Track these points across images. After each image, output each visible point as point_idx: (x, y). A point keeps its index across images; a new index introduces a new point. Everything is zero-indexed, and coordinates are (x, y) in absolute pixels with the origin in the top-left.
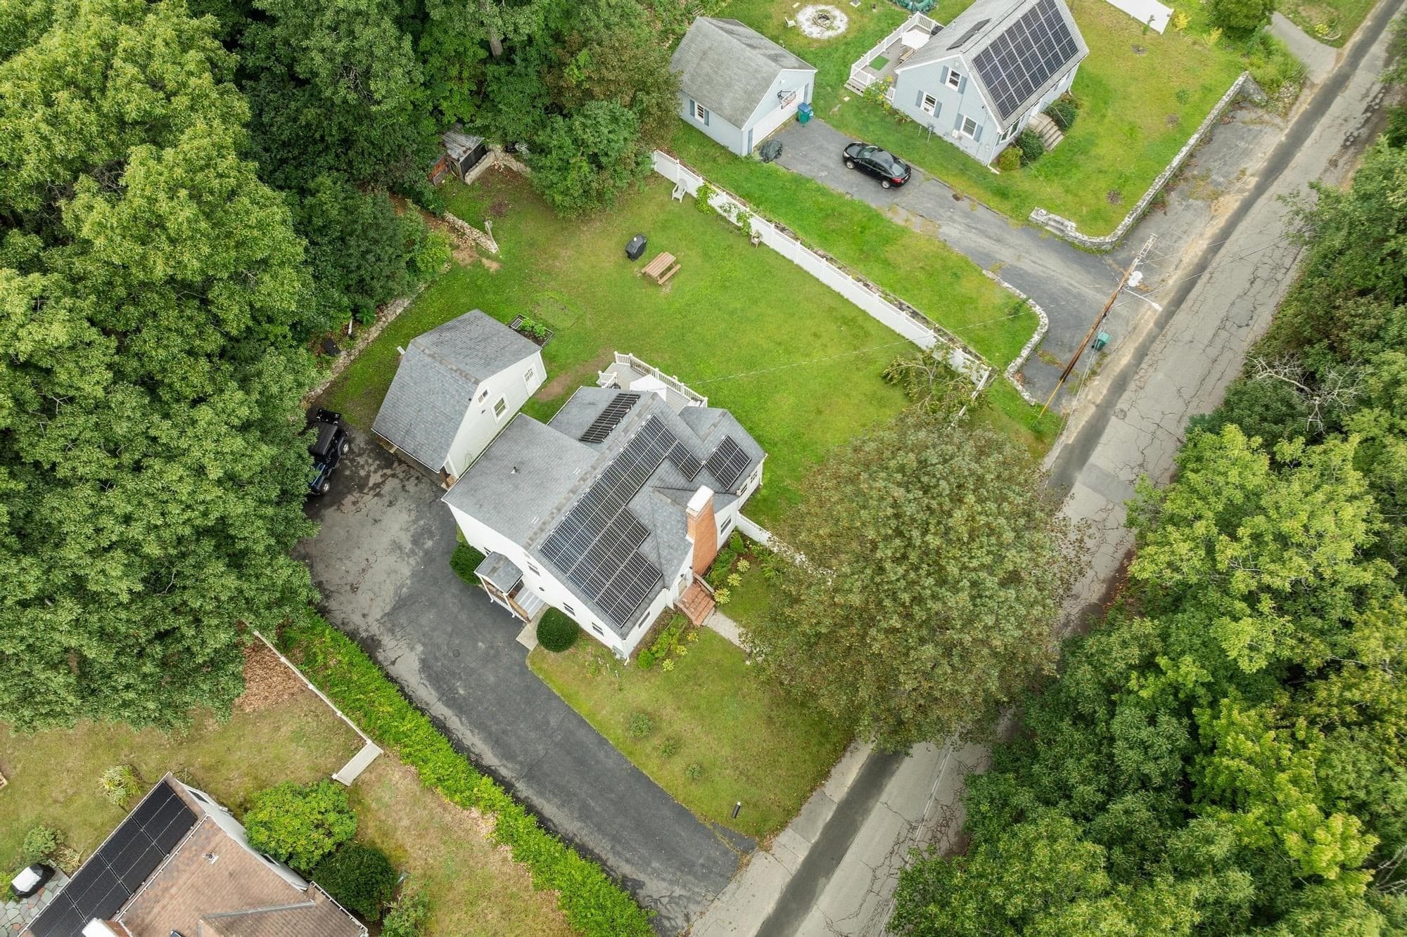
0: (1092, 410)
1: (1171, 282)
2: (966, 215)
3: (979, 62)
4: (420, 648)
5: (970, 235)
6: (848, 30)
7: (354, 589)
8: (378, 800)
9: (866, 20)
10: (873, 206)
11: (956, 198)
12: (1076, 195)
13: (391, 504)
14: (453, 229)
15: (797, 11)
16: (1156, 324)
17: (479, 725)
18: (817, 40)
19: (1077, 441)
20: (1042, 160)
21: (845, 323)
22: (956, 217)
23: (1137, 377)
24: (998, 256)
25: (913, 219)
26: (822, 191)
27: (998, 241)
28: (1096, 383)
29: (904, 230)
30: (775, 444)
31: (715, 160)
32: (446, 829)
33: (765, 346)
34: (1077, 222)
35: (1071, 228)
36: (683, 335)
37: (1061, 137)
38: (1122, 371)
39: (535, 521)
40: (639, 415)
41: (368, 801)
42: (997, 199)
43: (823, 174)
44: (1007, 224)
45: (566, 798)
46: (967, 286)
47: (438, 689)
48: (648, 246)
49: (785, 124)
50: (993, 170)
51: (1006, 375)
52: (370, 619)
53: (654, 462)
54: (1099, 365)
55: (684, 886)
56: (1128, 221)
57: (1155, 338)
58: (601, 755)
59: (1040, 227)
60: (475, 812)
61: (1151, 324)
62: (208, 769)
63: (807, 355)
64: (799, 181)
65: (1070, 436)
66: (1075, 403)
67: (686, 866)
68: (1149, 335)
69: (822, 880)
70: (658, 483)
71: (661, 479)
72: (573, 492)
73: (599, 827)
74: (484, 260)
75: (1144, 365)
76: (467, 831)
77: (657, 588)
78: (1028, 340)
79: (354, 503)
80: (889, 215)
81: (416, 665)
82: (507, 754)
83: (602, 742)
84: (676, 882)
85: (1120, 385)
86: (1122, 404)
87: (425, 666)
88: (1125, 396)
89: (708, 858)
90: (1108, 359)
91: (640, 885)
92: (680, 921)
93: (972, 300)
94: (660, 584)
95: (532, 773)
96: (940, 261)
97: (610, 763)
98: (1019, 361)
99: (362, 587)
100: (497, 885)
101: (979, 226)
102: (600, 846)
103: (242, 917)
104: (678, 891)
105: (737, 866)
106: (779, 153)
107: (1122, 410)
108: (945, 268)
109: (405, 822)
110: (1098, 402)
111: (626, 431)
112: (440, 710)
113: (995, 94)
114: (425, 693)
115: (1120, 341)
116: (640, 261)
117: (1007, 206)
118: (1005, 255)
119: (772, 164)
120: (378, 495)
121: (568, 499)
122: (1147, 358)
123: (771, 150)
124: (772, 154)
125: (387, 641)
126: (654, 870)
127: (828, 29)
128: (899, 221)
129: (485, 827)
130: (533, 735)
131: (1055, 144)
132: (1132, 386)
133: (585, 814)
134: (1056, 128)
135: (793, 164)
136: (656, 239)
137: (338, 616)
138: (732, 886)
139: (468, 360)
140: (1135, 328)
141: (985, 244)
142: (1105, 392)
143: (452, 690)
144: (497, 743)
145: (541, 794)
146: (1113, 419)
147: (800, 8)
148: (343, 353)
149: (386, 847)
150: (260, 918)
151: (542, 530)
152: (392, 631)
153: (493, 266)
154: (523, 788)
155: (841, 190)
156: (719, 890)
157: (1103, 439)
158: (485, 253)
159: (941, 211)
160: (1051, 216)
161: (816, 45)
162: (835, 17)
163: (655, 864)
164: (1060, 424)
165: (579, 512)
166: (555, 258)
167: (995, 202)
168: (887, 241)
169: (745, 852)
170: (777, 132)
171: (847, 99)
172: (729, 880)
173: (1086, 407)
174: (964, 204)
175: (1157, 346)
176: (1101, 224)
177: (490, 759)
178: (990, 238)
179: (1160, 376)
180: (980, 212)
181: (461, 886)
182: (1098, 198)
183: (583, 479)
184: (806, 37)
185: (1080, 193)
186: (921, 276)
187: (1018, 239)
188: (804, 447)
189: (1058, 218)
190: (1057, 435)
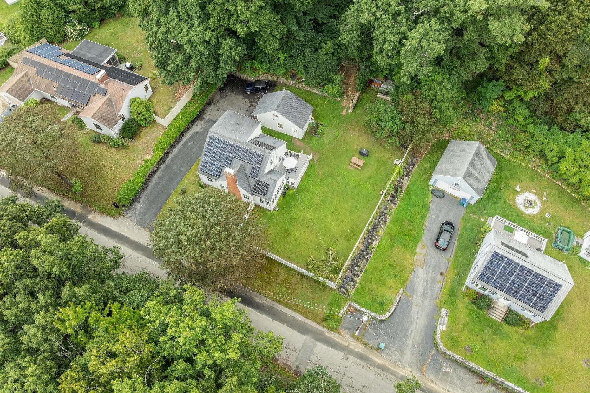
0: (346, 344)
1: (432, 385)
2: (433, 280)
3: (495, 255)
4: (202, 130)
5: (422, 283)
6: (528, 215)
7: (218, 110)
8: (154, 130)
9: (539, 222)
10: (423, 238)
11: (442, 274)
12: (464, 329)
13: (247, 111)
14: (354, 97)
15: (530, 191)
16: (403, 376)
17: (180, 151)
18: (515, 203)
19: (327, 337)
20: (479, 311)
21: (352, 232)
22: (430, 275)
23: (369, 366)
24: (415, 297)
25: (422, 256)
26: (423, 217)
27: (424, 295)
28: (360, 346)
29: (414, 253)
30: (290, 214)
31: (424, 174)
32: (147, 148)
33: (333, 205)
34: (447, 331)
35: (442, 328)
36: (330, 176)
37: (499, 321)
38: (370, 358)
39: (219, 131)
40: (261, 150)
41: (153, 128)
42: (448, 293)
43: (433, 216)
44: (435, 298)
45: (161, 178)
46: (390, 281)
47: (190, 138)
48: (368, 157)
49: (456, 197)
50: (464, 288)
51: (349, 302)
52: (209, 116)
53: (249, 161)
54: (371, 347)
55: (139, 214)
56: (458, 357)
57: (394, 375)
58: (175, 184)
59: (439, 314)
60: (152, 154)
61: (402, 374)
62: (159, 91)
63: (332, 220)
64: (426, 207)
65: (328, 334)
66: (347, 336)
67: (144, 213)
68: (395, 372)
69: (142, 253)
70: (244, 165)
71: (246, 166)
72: (230, 139)
73: (154, 188)
74: (345, 110)
75: (376, 369)
76: (147, 153)
77: (215, 178)
78: (370, 311)
79: (246, 102)
80: (420, 246)
81: (196, 131)
82: (172, 160)
83: (178, 183)
84: (140, 212)
85: (361, 357)
86: (351, 358)
87: (196, 133)
88: (356, 359)
89: (147, 219)
90: (376, 352)
91: (138, 203)
92: (129, 215)
93: (384, 285)
94: (216, 178)
95: (167, 167)
96: (401, 269)
97: (172, 187)
98: (358, 307)
99: (219, 112)
100: (133, 163)
101: (429, 285)
102: (148, 189)
103: (112, 102)
104: (137, 213)
105: (145, 228)
106: (438, 197)
107: (348, 358)
108: (398, 271)
109: (148, 138)
110: (350, 347)
111: (254, 148)
112: (184, 140)
113: (486, 269)
114: (188, 135)
115: (387, 357)
116: (360, 156)
117: (446, 298)
118: (417, 299)
119: (432, 196)
120: (249, 106)
121: (227, 138)
122: (381, 371)
123: (439, 194)
124: (435, 194)
125: (203, 122)
126: (143, 205)
127: (525, 206)
128: (418, 250)
129: (149, 157)
130: (179, 165)
131: (493, 317)
132: (363, 363)
133: (157, 183)
134: (502, 316)
135: (434, 204)
136: (372, 160)
137: (209, 108)
138: (139, 227)
139: (286, 107)
140: (397, 365)
141: (420, 289)
142: (356, 350)
143: (190, 141)
144: (176, 156)
145: (162, 171)
146: (343, 354)
147: (533, 193)
148: (294, 82)
149: (142, 135)
150: (112, 106)
151: (216, 133)
152: (206, 122)
153: (344, 112)
154: (163, 167)
155: (427, 224)
156: (138, 224)
157: (330, 349)
158: (348, 109)
159: (431, 268)
160: (446, 318)
161: (511, 203)
162: (533, 207)
163: (144, 205)
164: (334, 329)
165: (225, 143)
166: (353, 130)
167: (446, 291)
168: (405, 246)
169: (150, 230)
170: (451, 195)
171: (482, 220)
172: (141, 226)
173: (346, 341)
174: (439, 277)
175: (389, 376)
176: (450, 343)
177: (171, 156)
178: (424, 291)
179: (372, 377)
180: (438, 286)
181: (132, 155)
182: (465, 341)
183: (235, 140)
184: (514, 198)
185: (466, 332)
186: (390, 261)
187: (428, 304)
188: (291, 224)
189: (446, 321)
190: (328, 328)
